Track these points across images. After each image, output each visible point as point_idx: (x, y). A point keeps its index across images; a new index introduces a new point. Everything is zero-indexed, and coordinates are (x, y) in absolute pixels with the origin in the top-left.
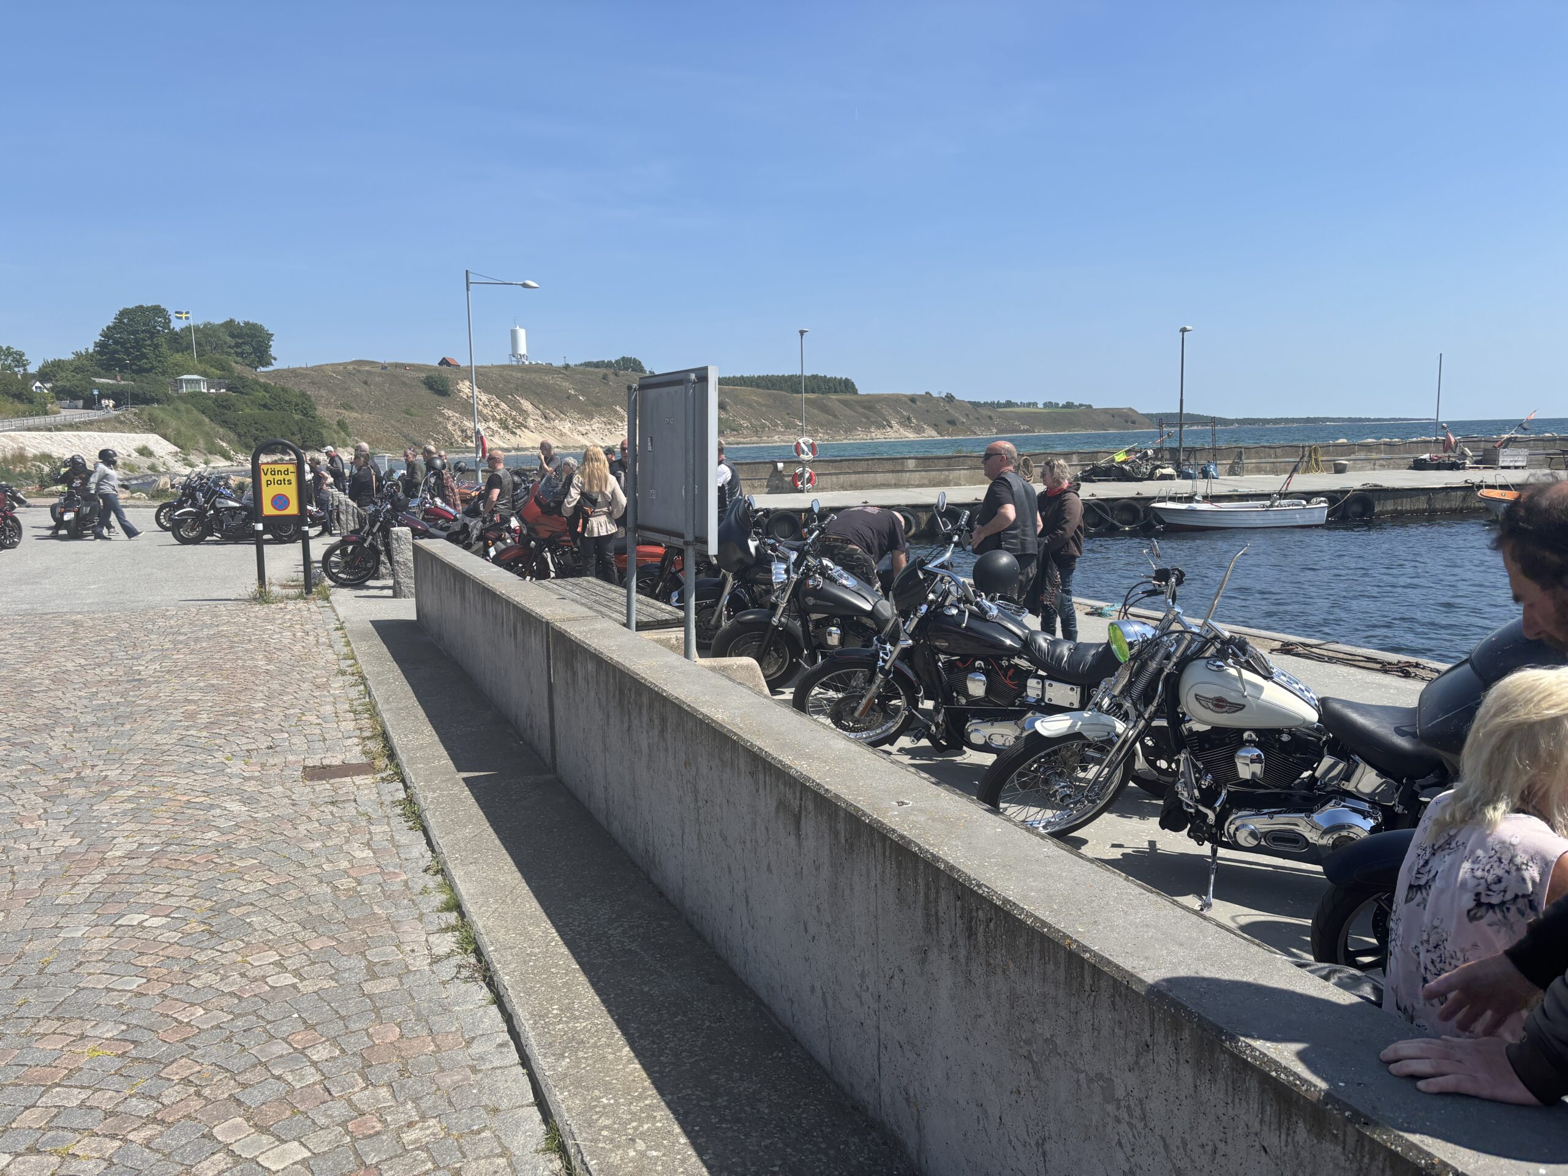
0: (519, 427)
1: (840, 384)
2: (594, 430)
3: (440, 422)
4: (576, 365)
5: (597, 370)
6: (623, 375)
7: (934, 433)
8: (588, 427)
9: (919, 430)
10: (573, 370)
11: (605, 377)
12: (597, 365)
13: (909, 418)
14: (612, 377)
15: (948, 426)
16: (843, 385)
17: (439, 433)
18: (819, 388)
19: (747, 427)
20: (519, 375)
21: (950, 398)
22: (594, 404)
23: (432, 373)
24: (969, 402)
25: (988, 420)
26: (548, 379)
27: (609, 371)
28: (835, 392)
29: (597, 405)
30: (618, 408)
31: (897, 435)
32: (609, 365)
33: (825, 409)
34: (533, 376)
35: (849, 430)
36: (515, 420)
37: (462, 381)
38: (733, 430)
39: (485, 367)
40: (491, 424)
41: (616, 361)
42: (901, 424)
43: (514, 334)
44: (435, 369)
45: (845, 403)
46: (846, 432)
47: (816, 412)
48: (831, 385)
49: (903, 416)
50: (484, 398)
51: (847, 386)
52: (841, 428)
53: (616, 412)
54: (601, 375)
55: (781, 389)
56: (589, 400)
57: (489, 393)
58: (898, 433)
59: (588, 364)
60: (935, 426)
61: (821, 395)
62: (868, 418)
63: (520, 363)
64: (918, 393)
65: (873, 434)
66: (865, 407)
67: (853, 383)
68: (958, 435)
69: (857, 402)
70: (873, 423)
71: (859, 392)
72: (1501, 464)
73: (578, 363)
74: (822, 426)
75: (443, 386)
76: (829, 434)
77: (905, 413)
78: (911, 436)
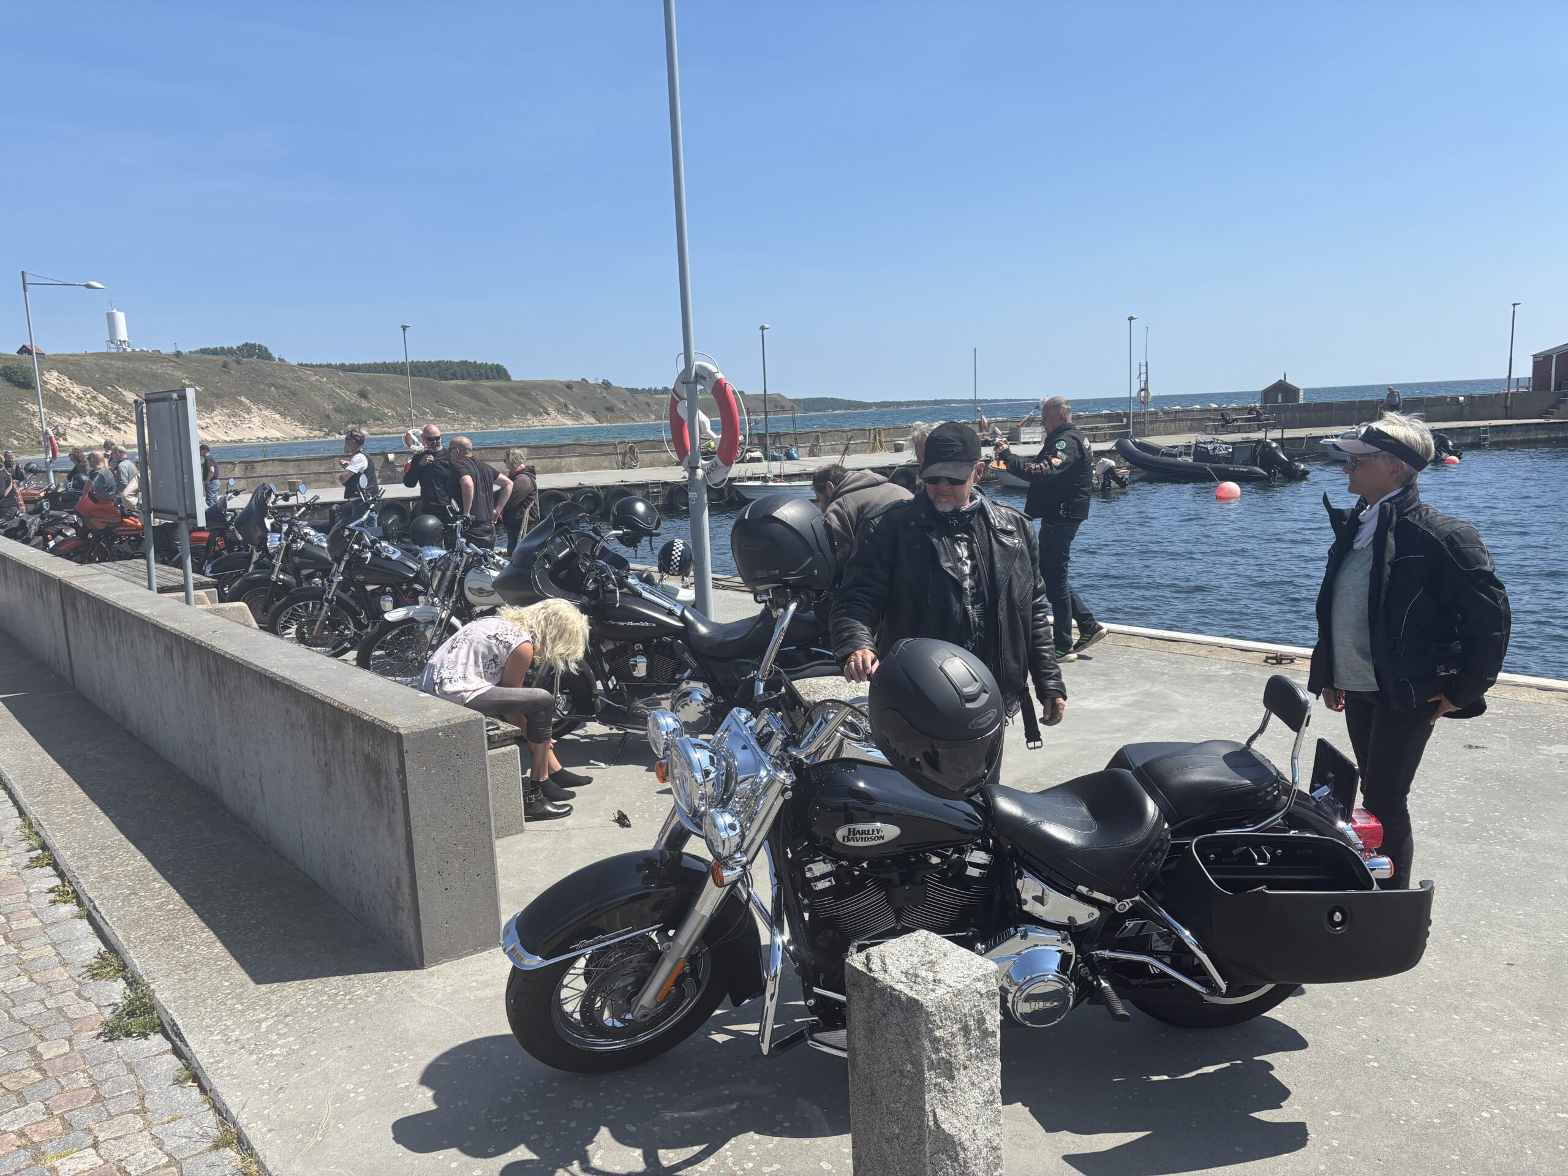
0: (123, 422)
1: (491, 370)
2: (215, 423)
3: (24, 418)
4: (190, 352)
5: (215, 357)
6: (247, 363)
7: (592, 420)
8: (208, 420)
9: (577, 417)
10: (186, 357)
11: (225, 365)
12: (215, 352)
13: (566, 405)
14: (234, 365)
15: (606, 412)
16: (495, 371)
17: (22, 431)
18: (470, 375)
19: (393, 415)
20: (120, 364)
21: (606, 385)
22: (214, 395)
23: (10, 364)
24: (626, 389)
25: (646, 406)
26: (155, 367)
27: (230, 359)
28: (487, 378)
29: (218, 396)
30: (243, 399)
31: (555, 422)
32: (230, 352)
33: (477, 396)
34: (138, 364)
35: (504, 418)
36: (117, 414)
37: (48, 371)
38: (377, 420)
39: (77, 355)
40: (88, 419)
41: (238, 347)
42: (559, 411)
43: (111, 318)
44: (13, 358)
45: (498, 390)
46: (501, 419)
47: (468, 399)
48: (483, 372)
49: (559, 403)
50: (77, 390)
51: (499, 372)
52: (495, 416)
53: (241, 403)
54: (221, 364)
55: (428, 376)
56: (208, 390)
57: (83, 384)
58: (555, 421)
59: (204, 351)
60: (594, 413)
61: (472, 382)
62: (523, 405)
63: (121, 350)
64: (574, 380)
65: (530, 422)
66: (519, 394)
67: (505, 369)
68: (616, 422)
69: (511, 389)
70: (530, 410)
71: (512, 379)
72: (1022, 441)
73: (193, 349)
74: (475, 413)
75: (24, 378)
76: (482, 422)
77: (561, 400)
78: (569, 423)
